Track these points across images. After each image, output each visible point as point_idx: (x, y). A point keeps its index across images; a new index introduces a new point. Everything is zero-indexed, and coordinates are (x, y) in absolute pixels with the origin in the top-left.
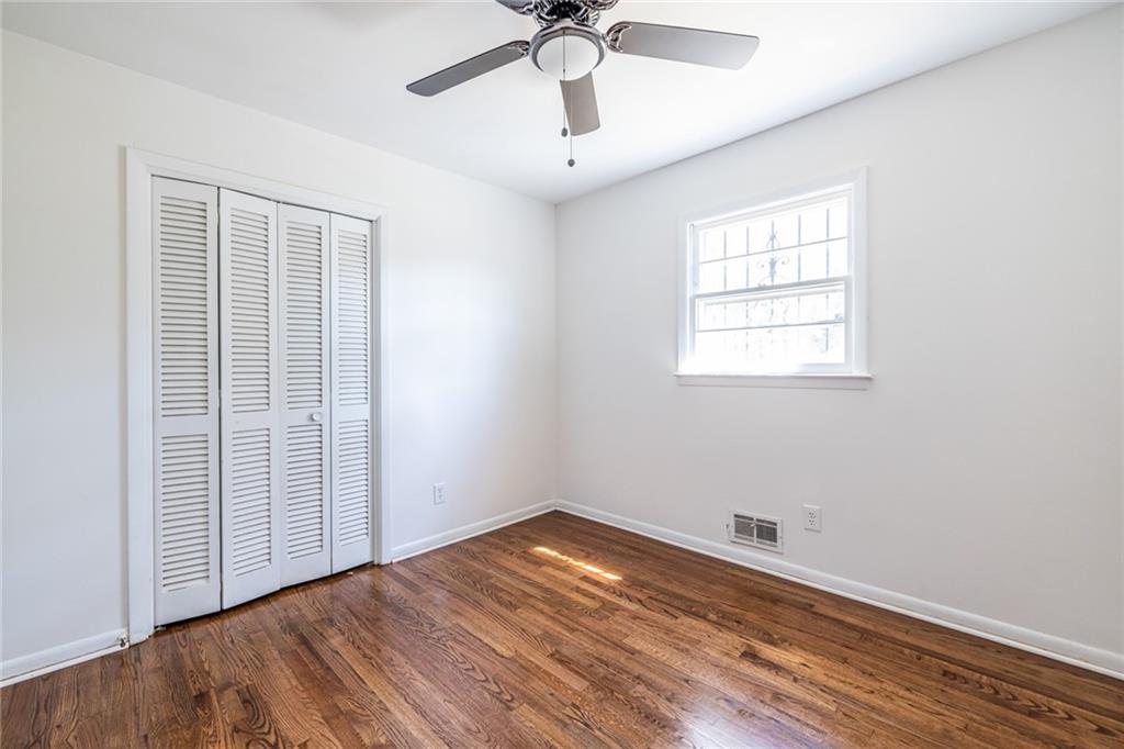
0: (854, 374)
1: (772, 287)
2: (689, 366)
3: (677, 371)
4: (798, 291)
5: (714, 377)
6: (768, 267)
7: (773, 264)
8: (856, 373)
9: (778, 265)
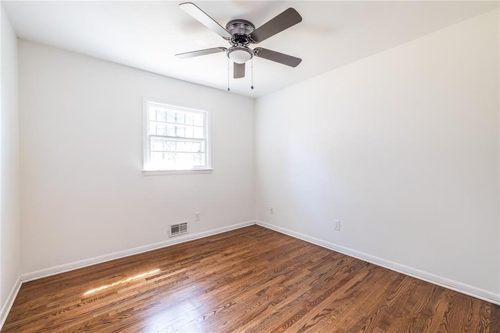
0: (208, 169)
1: (185, 138)
2: (148, 167)
3: (143, 169)
4: (185, 140)
5: (167, 171)
6: (174, 129)
7: (176, 128)
8: (208, 168)
9: (178, 129)
